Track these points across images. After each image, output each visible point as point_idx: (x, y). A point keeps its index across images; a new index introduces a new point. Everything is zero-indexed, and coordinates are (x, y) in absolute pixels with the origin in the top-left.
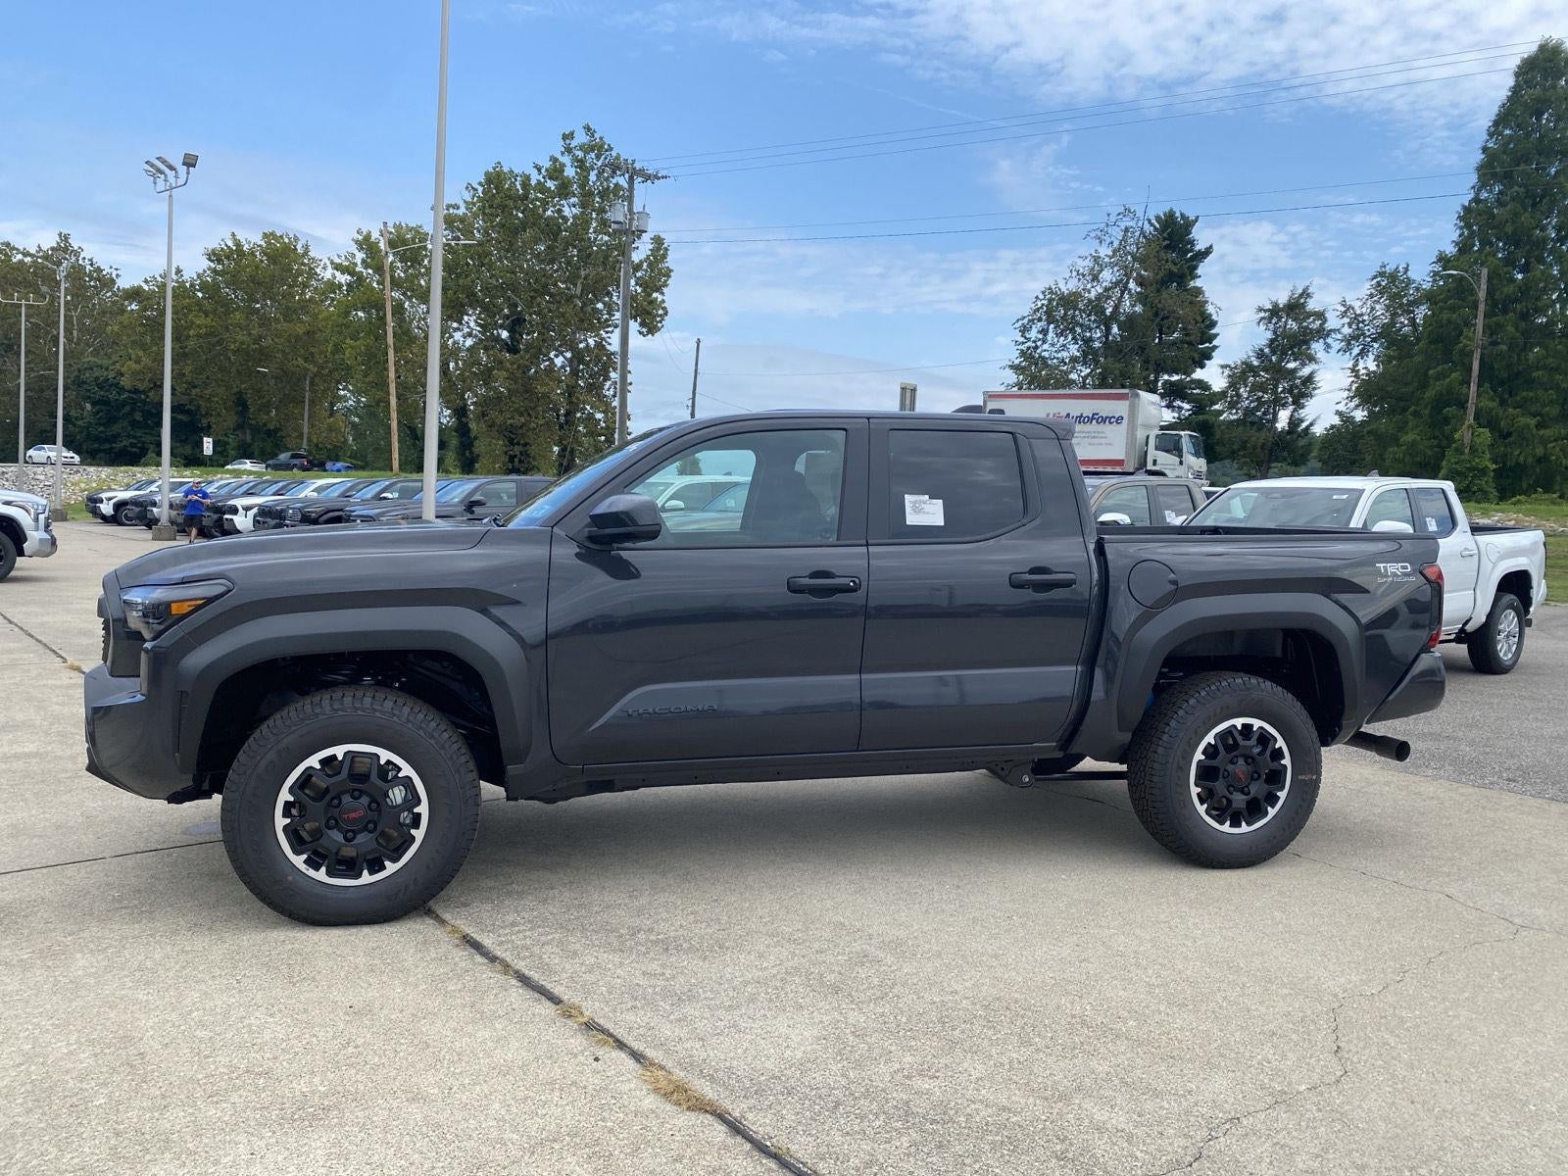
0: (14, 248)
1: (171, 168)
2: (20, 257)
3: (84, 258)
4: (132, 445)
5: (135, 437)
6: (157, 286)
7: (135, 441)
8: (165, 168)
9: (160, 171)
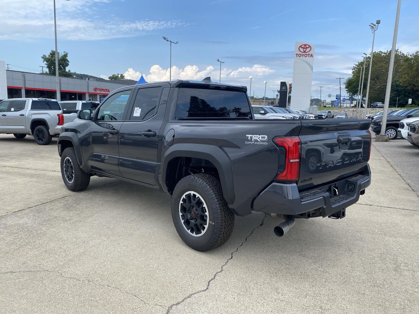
0: (382, 52)
1: (375, 25)
2: (383, 54)
3: (399, 52)
4: (404, 102)
5: (405, 100)
6: (414, 56)
7: (404, 101)
8: (373, 26)
9: (373, 27)
